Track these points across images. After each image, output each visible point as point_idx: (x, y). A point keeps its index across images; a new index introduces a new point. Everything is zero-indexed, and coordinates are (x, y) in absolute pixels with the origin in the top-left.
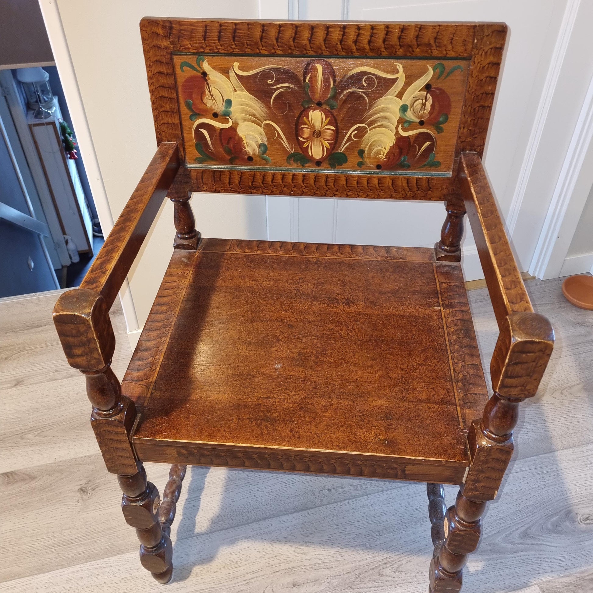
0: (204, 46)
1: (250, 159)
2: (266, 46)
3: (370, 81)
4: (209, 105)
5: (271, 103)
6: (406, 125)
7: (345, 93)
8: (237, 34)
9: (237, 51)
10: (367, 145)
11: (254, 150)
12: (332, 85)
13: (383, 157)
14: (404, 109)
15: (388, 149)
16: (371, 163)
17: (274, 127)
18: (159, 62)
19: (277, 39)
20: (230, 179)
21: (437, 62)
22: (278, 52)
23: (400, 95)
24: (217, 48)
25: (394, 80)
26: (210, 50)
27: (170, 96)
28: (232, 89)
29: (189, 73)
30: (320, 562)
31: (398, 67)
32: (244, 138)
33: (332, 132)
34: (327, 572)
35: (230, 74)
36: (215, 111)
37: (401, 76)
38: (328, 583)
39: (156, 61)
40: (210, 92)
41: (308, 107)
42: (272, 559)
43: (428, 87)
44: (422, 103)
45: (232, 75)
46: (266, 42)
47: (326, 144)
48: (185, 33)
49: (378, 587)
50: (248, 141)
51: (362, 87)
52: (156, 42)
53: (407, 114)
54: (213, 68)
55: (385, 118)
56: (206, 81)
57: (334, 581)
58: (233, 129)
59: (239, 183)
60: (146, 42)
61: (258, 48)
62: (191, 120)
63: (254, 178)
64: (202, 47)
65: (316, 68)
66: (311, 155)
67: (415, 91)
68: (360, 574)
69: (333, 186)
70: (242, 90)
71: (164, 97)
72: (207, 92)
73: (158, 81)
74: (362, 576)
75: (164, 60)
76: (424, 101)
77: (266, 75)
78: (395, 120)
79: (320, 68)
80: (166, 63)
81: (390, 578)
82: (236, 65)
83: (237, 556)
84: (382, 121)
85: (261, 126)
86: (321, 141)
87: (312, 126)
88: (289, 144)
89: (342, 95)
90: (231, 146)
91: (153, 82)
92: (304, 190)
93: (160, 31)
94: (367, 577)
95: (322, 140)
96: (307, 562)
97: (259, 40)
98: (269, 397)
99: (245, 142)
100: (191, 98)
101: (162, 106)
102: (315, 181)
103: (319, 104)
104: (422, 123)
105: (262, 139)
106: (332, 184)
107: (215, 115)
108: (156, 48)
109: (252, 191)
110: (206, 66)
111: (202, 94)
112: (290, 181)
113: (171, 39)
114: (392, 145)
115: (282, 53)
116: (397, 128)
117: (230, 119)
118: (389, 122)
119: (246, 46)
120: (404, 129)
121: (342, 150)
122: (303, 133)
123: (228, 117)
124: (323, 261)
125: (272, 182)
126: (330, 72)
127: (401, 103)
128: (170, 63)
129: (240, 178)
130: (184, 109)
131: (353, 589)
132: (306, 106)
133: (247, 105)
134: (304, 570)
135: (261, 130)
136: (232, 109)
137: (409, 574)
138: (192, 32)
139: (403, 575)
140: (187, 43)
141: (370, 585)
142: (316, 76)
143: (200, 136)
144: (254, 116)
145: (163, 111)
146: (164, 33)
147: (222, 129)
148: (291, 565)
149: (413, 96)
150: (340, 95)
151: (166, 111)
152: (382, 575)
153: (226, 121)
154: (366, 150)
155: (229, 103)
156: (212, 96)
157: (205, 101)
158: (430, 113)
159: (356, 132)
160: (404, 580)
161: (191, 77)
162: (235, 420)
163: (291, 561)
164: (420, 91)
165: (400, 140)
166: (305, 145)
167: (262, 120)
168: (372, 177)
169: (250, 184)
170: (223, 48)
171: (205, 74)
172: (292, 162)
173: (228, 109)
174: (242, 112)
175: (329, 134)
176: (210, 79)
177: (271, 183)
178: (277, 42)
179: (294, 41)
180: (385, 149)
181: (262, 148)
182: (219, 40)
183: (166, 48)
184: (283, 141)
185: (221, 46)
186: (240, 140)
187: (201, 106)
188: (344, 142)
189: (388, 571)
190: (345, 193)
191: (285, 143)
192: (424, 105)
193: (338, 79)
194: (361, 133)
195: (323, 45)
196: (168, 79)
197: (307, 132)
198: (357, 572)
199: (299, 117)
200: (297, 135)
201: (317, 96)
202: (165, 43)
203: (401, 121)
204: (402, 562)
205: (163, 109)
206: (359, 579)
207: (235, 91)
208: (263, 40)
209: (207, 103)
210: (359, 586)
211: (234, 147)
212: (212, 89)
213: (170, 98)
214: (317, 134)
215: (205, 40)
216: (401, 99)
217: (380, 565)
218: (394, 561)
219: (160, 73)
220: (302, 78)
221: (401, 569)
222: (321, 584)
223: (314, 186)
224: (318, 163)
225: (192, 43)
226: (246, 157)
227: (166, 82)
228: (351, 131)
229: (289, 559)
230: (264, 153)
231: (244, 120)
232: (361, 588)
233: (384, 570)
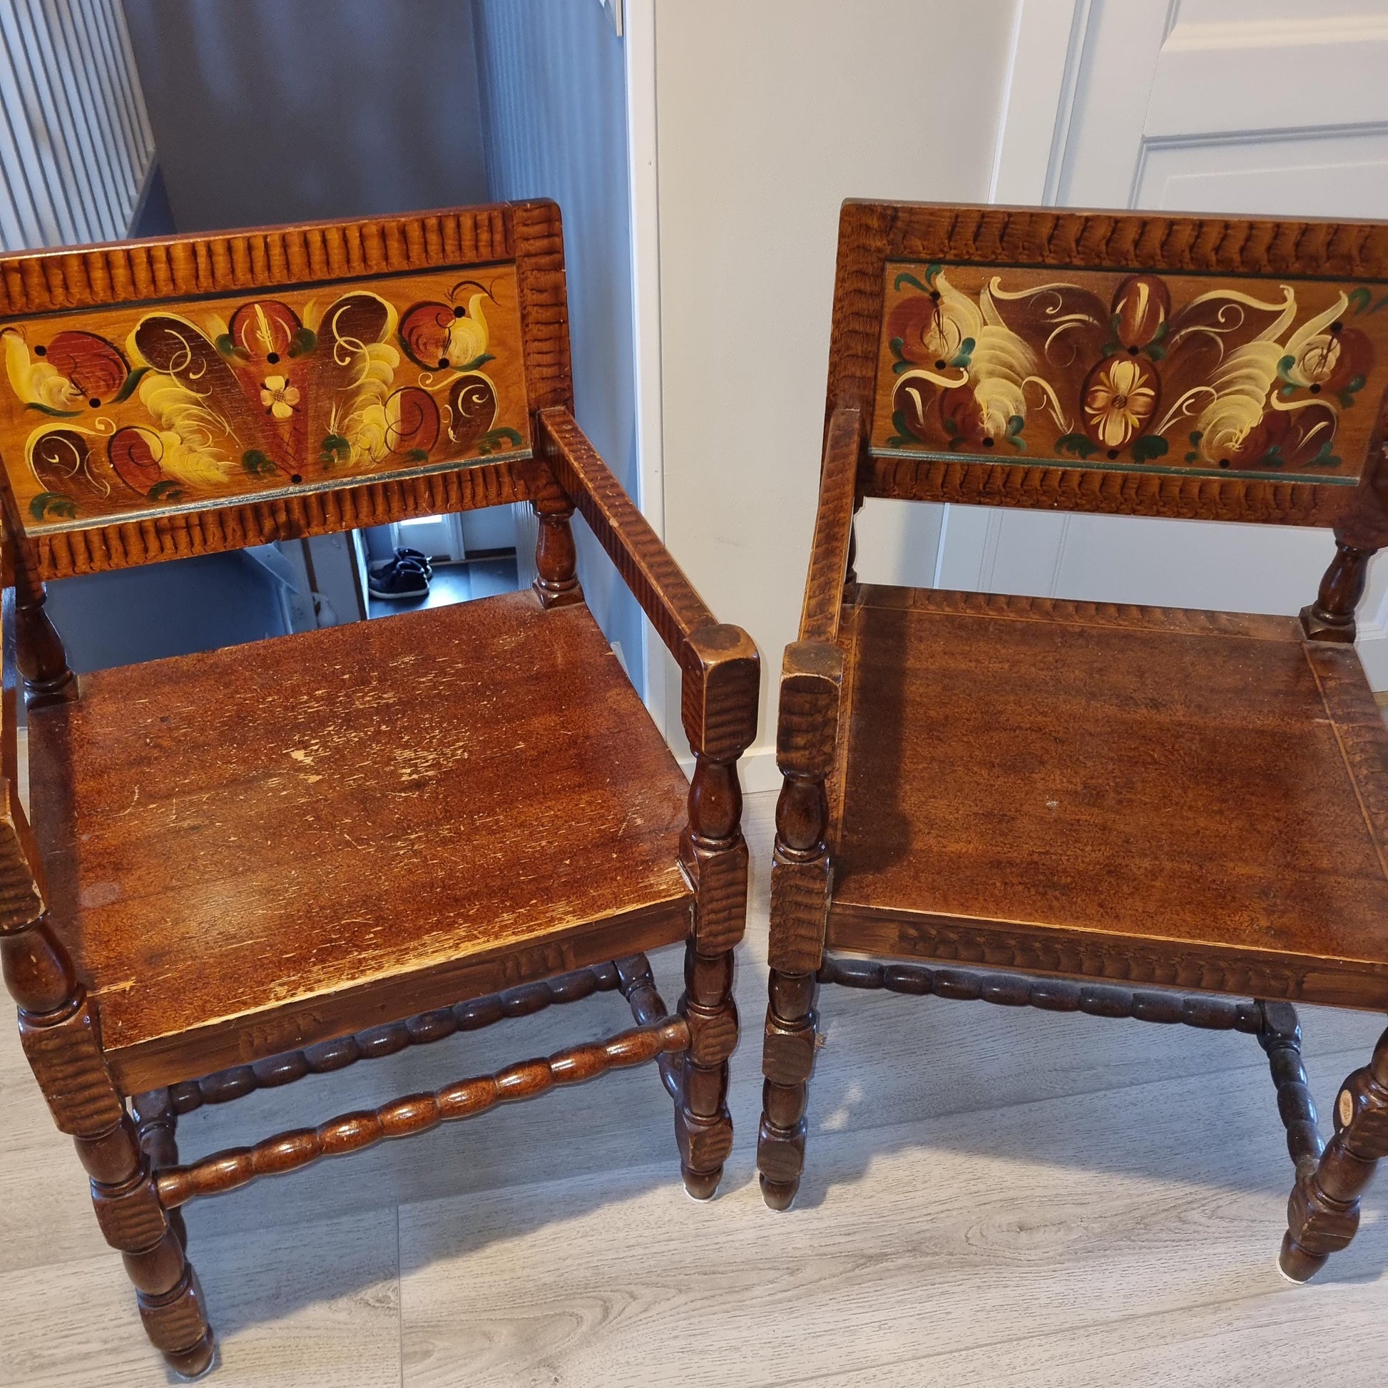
0: (946, 249)
1: (989, 442)
2: (1055, 252)
3: (1232, 315)
4: (932, 348)
5: (1046, 346)
6: (1286, 392)
7: (1183, 333)
8: (1008, 231)
9: (1003, 258)
10: (1208, 424)
11: (998, 427)
12: (1162, 319)
13: (1234, 446)
14: (1287, 363)
15: (1246, 431)
16: (1212, 457)
17: (1043, 389)
18: (862, 273)
19: (1078, 242)
20: (945, 476)
21: (1358, 286)
22: (1076, 261)
23: (1282, 340)
24: (968, 253)
25: (1276, 315)
26: (956, 255)
27: (868, 330)
28: (979, 321)
29: (909, 291)
30: (1062, 1191)
31: (1286, 292)
32: (984, 406)
33: (1148, 399)
34: (1080, 1210)
35: (982, 296)
36: (942, 358)
37: (1290, 307)
38: (1086, 1228)
39: (857, 271)
40: (938, 325)
41: (1112, 356)
42: (973, 1182)
43: (1335, 329)
44: (1321, 355)
45: (985, 297)
46: (1056, 245)
47: (1134, 420)
48: (917, 226)
49: (1180, 1241)
50: (991, 411)
51: (1216, 324)
52: (863, 241)
53: (1290, 372)
54: (953, 286)
55: (1249, 378)
56: (937, 306)
57: (1095, 1225)
58: (968, 390)
59: (961, 484)
60: (847, 240)
61: (1042, 256)
62: (895, 372)
63: (989, 476)
64: (942, 251)
65: (1138, 290)
66: (1101, 438)
67: (1311, 334)
68: (1143, 1218)
69: (1134, 496)
70: (998, 324)
71: (856, 332)
72: (934, 324)
73: (851, 304)
74: (1146, 1221)
75: (870, 270)
76: (1325, 351)
77: (1046, 299)
78: (1268, 382)
79: (1144, 290)
80: (873, 275)
81: (1200, 1228)
82: (996, 280)
83: (907, 1173)
84: (1243, 384)
85: (1020, 386)
86: (1124, 415)
87: (1113, 388)
88: (1065, 418)
89: (1177, 337)
90: (959, 417)
91: (842, 307)
92: (1079, 501)
93: (875, 223)
94: (1157, 1222)
95: (1128, 413)
96: (1039, 1192)
97: (1045, 242)
98: (1047, 853)
99: (985, 412)
100: (903, 335)
101: (848, 348)
102: (1102, 486)
103: (1133, 352)
104: (1315, 390)
105: (1017, 409)
106: (1133, 492)
107: (940, 366)
108: (862, 251)
109: (982, 499)
110: (941, 282)
111: (924, 327)
112: (1056, 484)
113: (891, 236)
114: (1255, 425)
115: (1082, 263)
116: (1268, 396)
117: (965, 373)
118: (1257, 386)
119: (1021, 250)
120: (1281, 399)
121: (1160, 431)
122: (1094, 399)
123: (962, 369)
124: (1094, 632)
125: (1022, 484)
126: (1160, 296)
127: (1283, 353)
128: (879, 275)
129: (965, 475)
130: (886, 354)
131: (1133, 1241)
132: (1109, 354)
133: (1002, 349)
134: (1036, 1204)
135: (1019, 392)
136: (972, 356)
137: (1236, 1223)
138: (930, 226)
139: (1225, 1224)
140: (917, 244)
141: (1164, 1236)
142: (1135, 304)
143: (904, 400)
144: (1011, 368)
145: (849, 356)
146: (879, 226)
147: (947, 389)
148: (1012, 1194)
149: (1308, 340)
150: (1174, 336)
151: (853, 356)
152: (1184, 1222)
153: (960, 376)
154: (1206, 433)
155: (969, 344)
156: (941, 332)
157: (926, 341)
158: (1334, 372)
159: (1193, 400)
160: (1228, 1232)
161: (910, 300)
162: (998, 884)
163: (1010, 1189)
164: (1319, 334)
165: (1271, 416)
166: (1095, 421)
167: (1023, 373)
168: (1210, 482)
169: (981, 486)
170: (979, 253)
171: (936, 295)
172: (1064, 451)
173: (966, 355)
174: (990, 361)
175: (1141, 403)
176: (943, 303)
177: (1019, 486)
178: (1077, 245)
179: (1107, 244)
180: (1241, 432)
181: (1014, 424)
182: (975, 240)
183: (879, 250)
184: (1055, 411)
185: (977, 249)
186: (978, 408)
187: (917, 349)
188: (1168, 417)
189: (1195, 1215)
190: (1155, 508)
191: (1058, 416)
192: (1324, 357)
193: (1176, 307)
194: (1201, 402)
195: (1159, 252)
196: (871, 301)
197: (1101, 398)
198: (1137, 1214)
199: (1093, 371)
200: (1083, 402)
201: (1132, 338)
202: (878, 243)
203: (1278, 385)
204: (1221, 1203)
205: (850, 352)
206: (1142, 1226)
207: (985, 324)
208: (1054, 242)
209: (929, 343)
210: (1145, 1237)
211: (963, 420)
212: (945, 321)
213: (867, 334)
214: (1119, 402)
215: (950, 239)
216: (1284, 347)
217: (1180, 1205)
218: (1205, 1199)
219: (859, 292)
220: (1109, 307)
221: (1219, 1213)
222: (1070, 1229)
223: (1098, 493)
224: (1113, 453)
225: (925, 243)
226: (982, 439)
227: (865, 306)
228: (1185, 399)
229: (1005, 1184)
230: (1016, 432)
231: (991, 374)
232: (1147, 1240)
233: (1188, 1214)
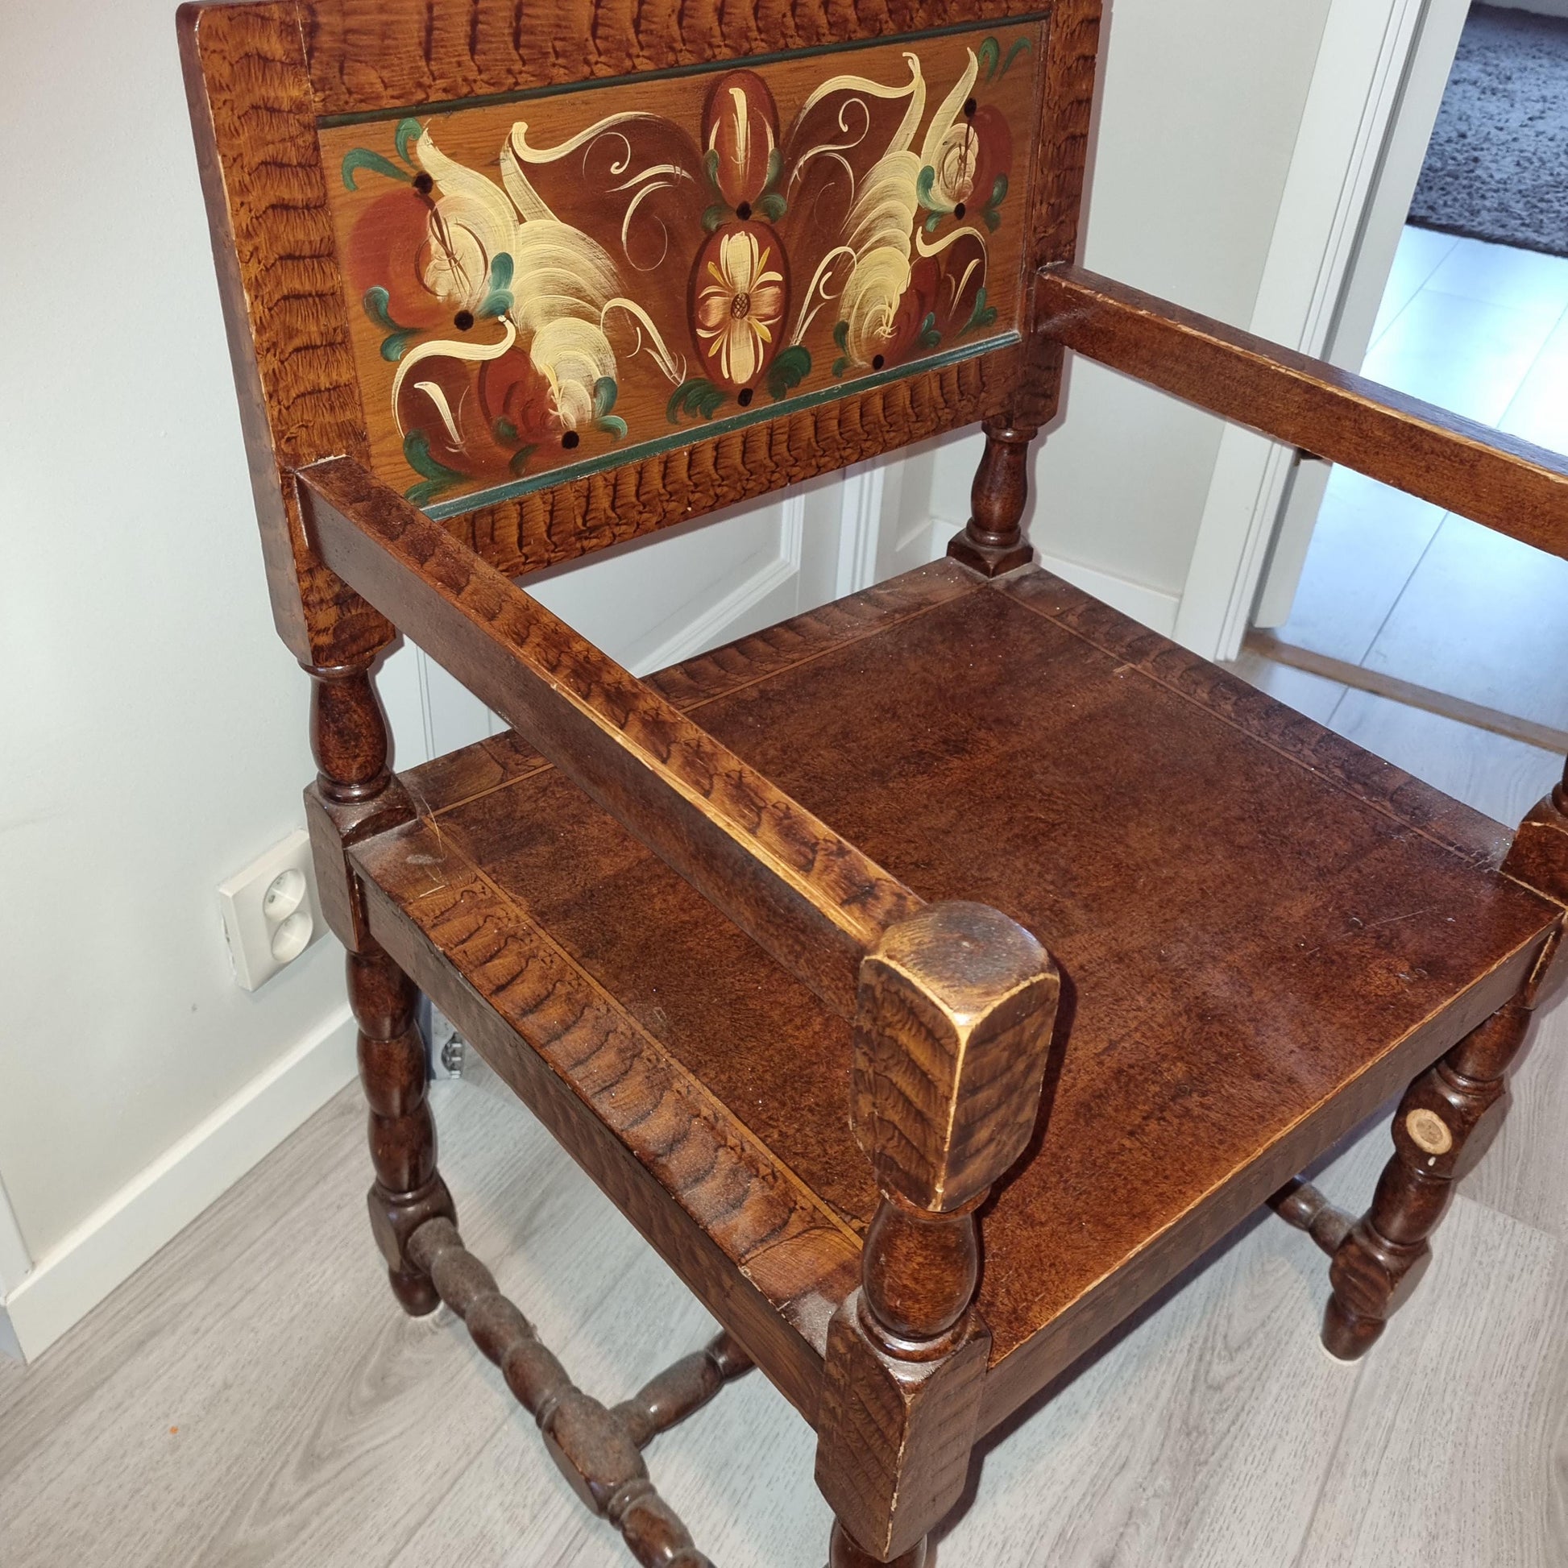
0: (427, 80)
1: (571, 440)
2: (607, 52)
3: (854, 117)
4: (442, 292)
5: (624, 238)
6: (931, 225)
7: (801, 163)
8: (525, 20)
9: (527, 81)
10: (852, 307)
11: (580, 408)
12: (771, 146)
13: (885, 331)
14: (926, 180)
15: (896, 303)
16: (862, 357)
17: (633, 316)
18: (276, 165)
19: (636, 23)
20: (520, 526)
21: (986, 33)
22: (644, 65)
23: (916, 147)
24: (465, 80)
25: (905, 102)
26: (445, 90)
27: (319, 286)
28: (511, 216)
29: (374, 186)
30: (1092, 1470)
31: (910, 61)
32: (551, 377)
33: (774, 290)
34: (1130, 1477)
35: (503, 165)
36: (463, 306)
37: (917, 86)
38: (1155, 1495)
39: (264, 163)
40: (443, 242)
41: (719, 228)
42: (1005, 1558)
43: (969, 109)
44: (960, 157)
45: (509, 166)
46: (606, 38)
47: (763, 331)
48: (365, 40)
49: (1238, 1415)
50: (563, 382)
51: (839, 138)
52: (261, 92)
53: (931, 193)
54: (449, 156)
55: (889, 215)
56: (431, 204)
57: (1160, 1481)
58: (520, 354)
59: (548, 531)
60: (226, 96)
61: (587, 62)
62: (388, 359)
63: (588, 498)
64: (420, 85)
65: (731, 98)
66: (726, 376)
67: (946, 125)
68: (1185, 1422)
69: (786, 454)
70: (540, 215)
71: (298, 296)
72: (434, 244)
73: (273, 238)
74: (1191, 1422)
75: (293, 156)
76: (963, 148)
77: (604, 148)
78: (909, 215)
79: (739, 96)
80: (300, 165)
81: (1237, 1381)
82: (519, 129)
84: (882, 228)
85: (597, 323)
86: (750, 326)
87: (729, 286)
88: (673, 359)
89: (796, 172)
90: (515, 412)
91: (256, 249)
92: (719, 491)
93: (275, 47)
94: (1201, 1415)
95: (754, 322)
96: (1075, 1495)
97: (588, 35)
99: (554, 388)
100: (385, 281)
101: (291, 333)
102: (744, 453)
103: (744, 212)
104: (960, 211)
105: (602, 365)
106: (783, 448)
107: (464, 322)
108: (264, 113)
109: (586, 543)
110: (429, 156)
111: (419, 257)
112: (684, 474)
113: (316, 72)
114: (904, 290)
115: (649, 66)
116: (913, 239)
117: (508, 324)
118: (898, 227)
119: (552, 59)
120: (929, 240)
121: (797, 340)
122: (706, 313)
123: (502, 318)
125: (637, 495)
126: (764, 104)
127: (919, 163)
128: (311, 164)
129: (551, 512)
130: (363, 328)
131: (1206, 1462)
132: (714, 227)
133: (558, 261)
134: (1087, 1517)
135: (598, 334)
136: (515, 286)
137: (1255, 1342)
138: (384, 36)
139: (1249, 1352)
140: (370, 78)
141: (1221, 1426)
142: (732, 126)
143: (416, 408)
144: (577, 292)
145: (297, 350)
146: (287, 53)
147: (485, 364)
148: (1054, 1527)
149: (941, 141)
150: (791, 172)
151: (306, 348)
152: (1219, 1388)
153: (499, 333)
154: (852, 322)
155: (503, 266)
156: (450, 254)
157: (428, 280)
158: (976, 179)
159: (830, 274)
160: (1259, 1360)
161: (380, 203)
163: (1043, 1524)
164: (955, 122)
165: (922, 268)
166: (713, 352)
167: (599, 300)
168: (871, 395)
169: (579, 521)
170: (484, 77)
171: (424, 182)
172: (681, 416)
173: (502, 290)
174: (543, 290)
175: (768, 300)
176: (441, 195)
177: (634, 499)
178: (637, 32)
179: (680, 23)
180: (890, 306)
181: (603, 393)
182: (473, 51)
183: (300, 107)
184: (658, 352)
185: (480, 72)
186: (542, 384)
187: (417, 302)
188: (804, 311)
189: (1219, 1370)
190: (814, 462)
191: (664, 360)
192: (963, 159)
193: (785, 118)
194: (841, 271)
195: (752, 23)
196: (310, 223)
197: (716, 309)
198: (1176, 1424)
199: (699, 261)
200: (693, 323)
201: (738, 191)
202: (291, 91)
203: (922, 216)
204: (1222, 1330)
205: (298, 342)
206: (1195, 1434)
207: (521, 220)
208: (601, 32)
209: (435, 283)
210: (1209, 1446)
211: (524, 417)
212: (453, 231)
213: (321, 295)
214: (740, 306)
215: (428, 56)
216: (919, 154)
217: (1197, 1371)
218: (1206, 1340)
219: (282, 207)
220: (698, 141)
221: (1234, 1344)
222: (1145, 1513)
223: (741, 468)
224: (745, 396)
225: (386, 74)
226: (559, 438)
227: (301, 236)
228: (819, 277)
229: (1036, 1522)
230: (608, 410)
231: (551, 313)
232: (1215, 1447)
233: (1211, 1375)
